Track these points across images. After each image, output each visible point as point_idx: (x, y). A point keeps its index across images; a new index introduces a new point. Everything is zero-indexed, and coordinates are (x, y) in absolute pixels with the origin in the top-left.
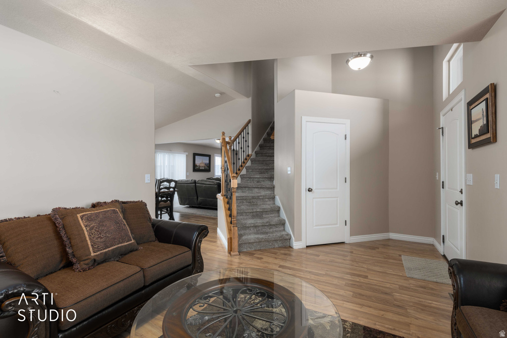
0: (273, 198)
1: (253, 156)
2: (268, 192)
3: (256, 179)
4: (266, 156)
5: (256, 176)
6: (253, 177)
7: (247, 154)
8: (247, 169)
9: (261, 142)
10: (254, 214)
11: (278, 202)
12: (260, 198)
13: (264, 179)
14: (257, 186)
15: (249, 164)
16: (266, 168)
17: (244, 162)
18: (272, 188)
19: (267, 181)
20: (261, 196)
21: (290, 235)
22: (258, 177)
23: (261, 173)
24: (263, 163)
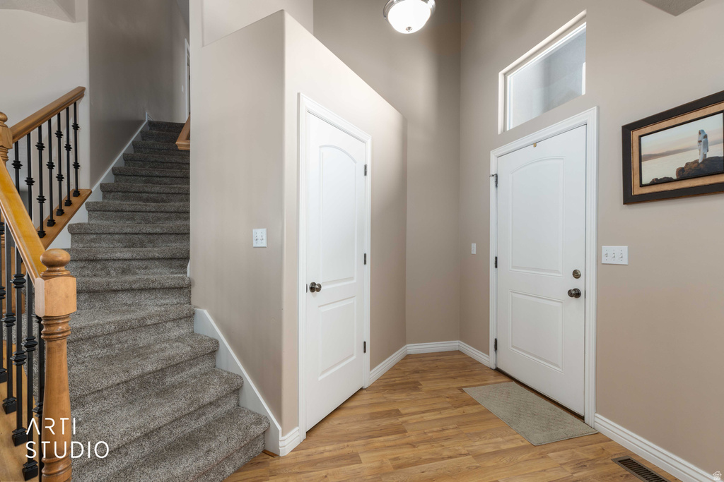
0: (190, 317)
1: (96, 196)
2: (170, 302)
3: (117, 264)
4: (140, 199)
5: (119, 255)
6: (106, 256)
7: (73, 187)
8: (76, 232)
9: (117, 161)
10: (132, 384)
11: (208, 323)
12: (149, 322)
13: (146, 263)
14: (127, 286)
15: (81, 216)
16: (149, 230)
17: (61, 212)
18: (184, 289)
19: (157, 267)
20: (150, 317)
21: (267, 418)
22: (127, 255)
23: (132, 245)
24: (133, 219)
